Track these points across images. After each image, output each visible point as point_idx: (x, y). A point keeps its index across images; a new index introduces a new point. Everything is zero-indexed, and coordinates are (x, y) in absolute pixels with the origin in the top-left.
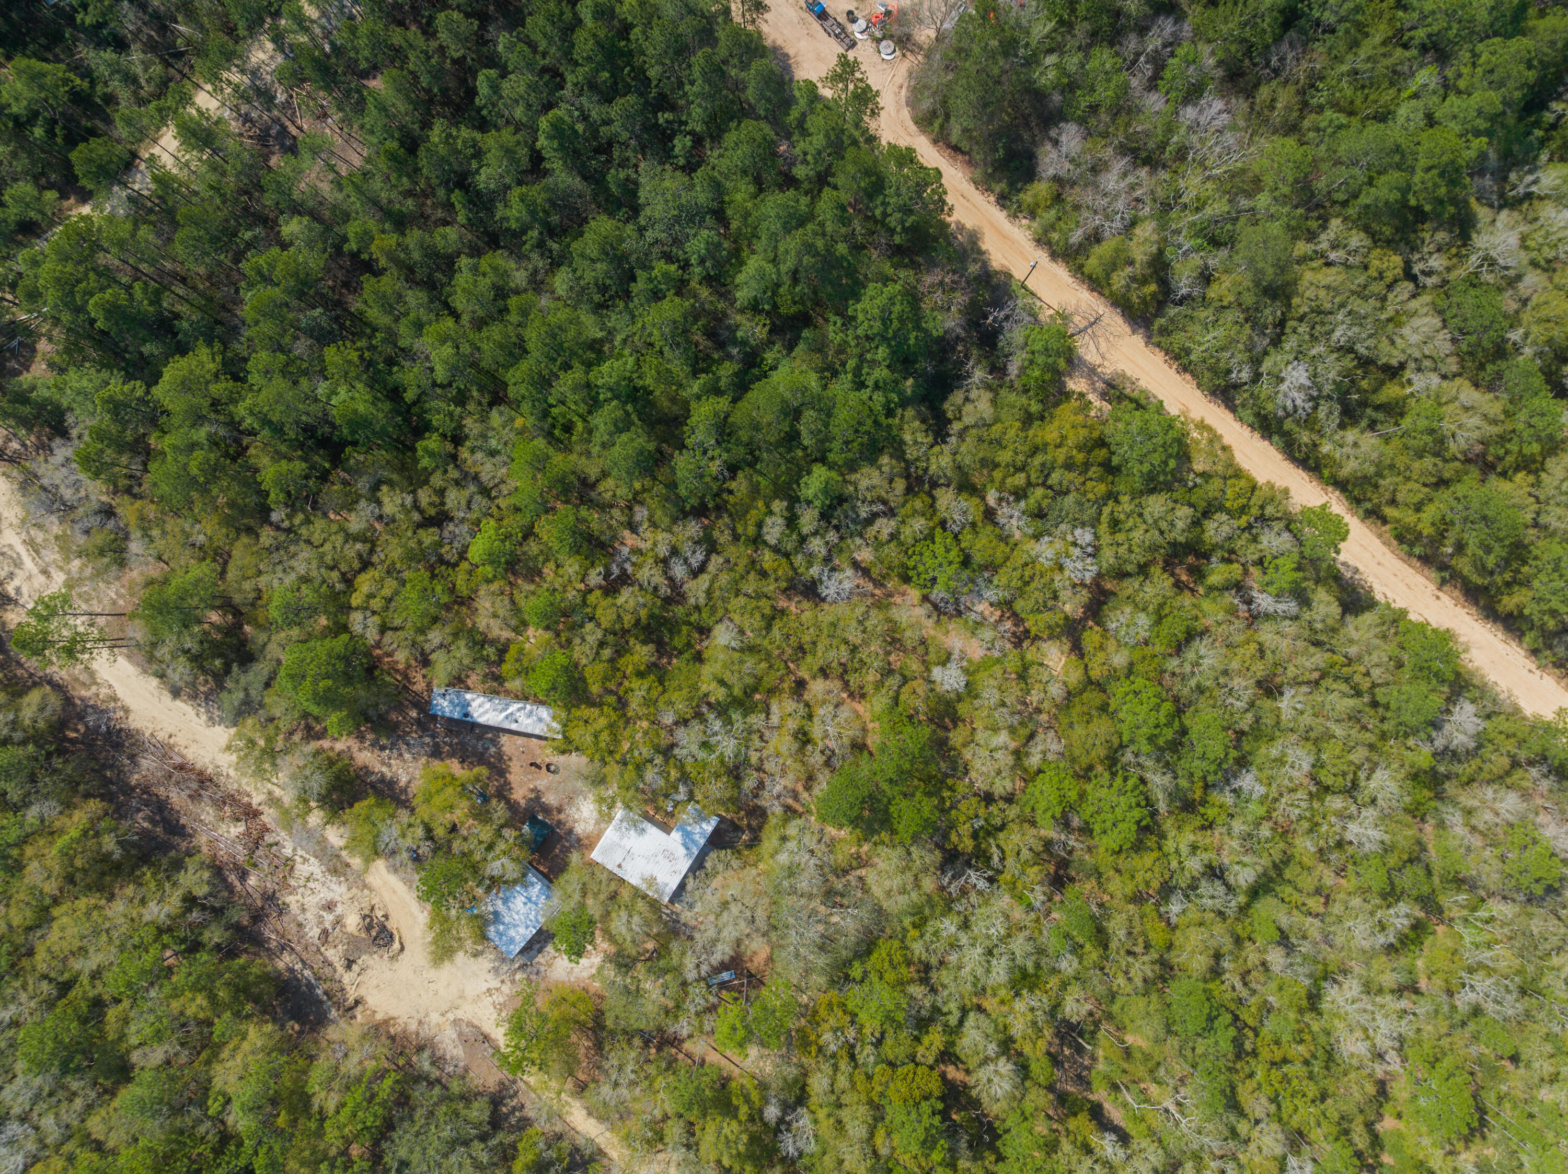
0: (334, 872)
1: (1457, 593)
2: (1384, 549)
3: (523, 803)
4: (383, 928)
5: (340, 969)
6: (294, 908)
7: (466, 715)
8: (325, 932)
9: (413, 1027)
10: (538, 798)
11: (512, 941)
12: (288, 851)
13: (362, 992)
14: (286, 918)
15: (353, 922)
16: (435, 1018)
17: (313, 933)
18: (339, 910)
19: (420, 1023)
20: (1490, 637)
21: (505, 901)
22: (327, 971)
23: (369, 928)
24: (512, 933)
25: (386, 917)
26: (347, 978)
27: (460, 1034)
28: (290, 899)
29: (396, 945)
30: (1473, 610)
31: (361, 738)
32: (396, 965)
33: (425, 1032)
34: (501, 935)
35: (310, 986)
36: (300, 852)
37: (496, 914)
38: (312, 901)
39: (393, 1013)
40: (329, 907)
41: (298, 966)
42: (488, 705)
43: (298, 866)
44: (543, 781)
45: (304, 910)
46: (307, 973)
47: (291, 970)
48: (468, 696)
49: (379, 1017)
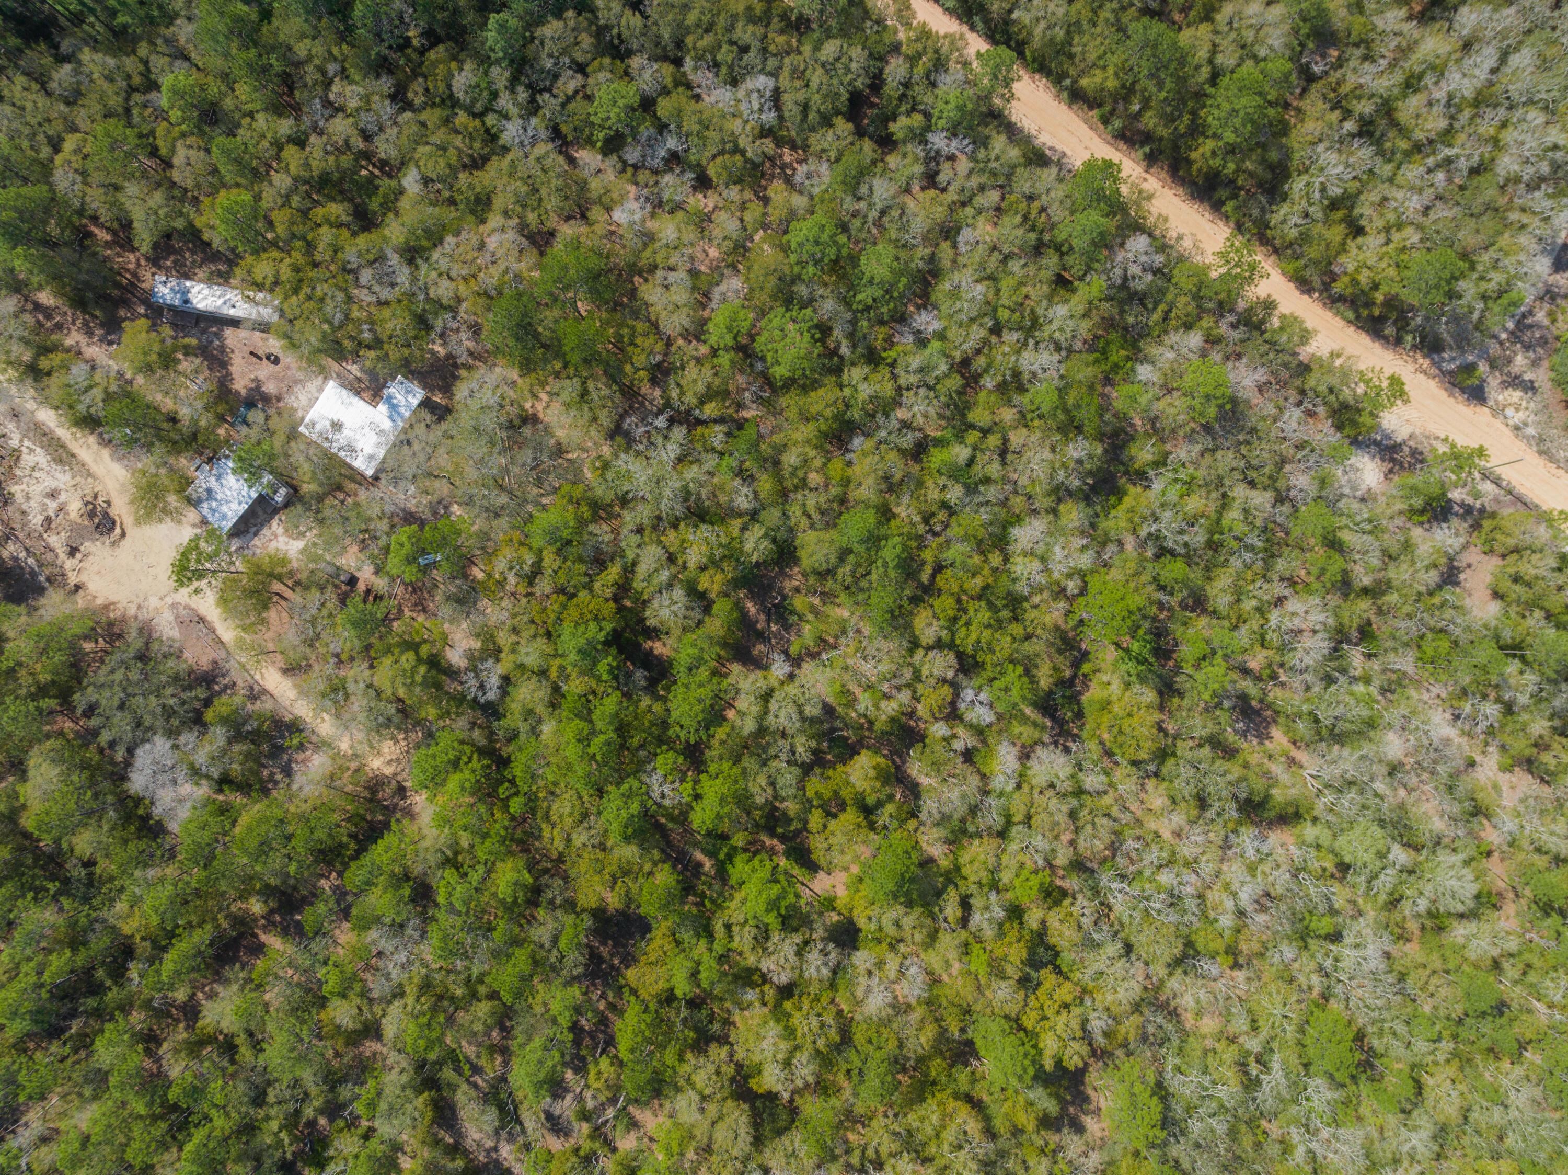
0: (60, 461)
1: (1163, 175)
2: (1091, 133)
3: (243, 392)
4: (106, 514)
5: (62, 556)
6: (19, 497)
7: (187, 301)
8: (48, 519)
9: (132, 611)
10: (258, 388)
11: (224, 517)
12: (14, 443)
13: (83, 578)
14: (10, 509)
15: (75, 507)
16: (154, 602)
17: (36, 520)
18: (63, 497)
19: (139, 607)
20: (1198, 217)
21: (219, 477)
22: (49, 556)
23: (92, 514)
24: (224, 509)
25: (109, 503)
26: (69, 564)
27: (177, 617)
28: (15, 489)
29: (118, 530)
30: (1181, 191)
31: (90, 333)
32: (117, 551)
33: (144, 616)
34: (213, 511)
35: (33, 574)
36: (26, 443)
37: (209, 491)
38: (37, 490)
39: (113, 598)
40: (53, 495)
41: (23, 555)
42: (206, 292)
43: (24, 457)
44: (264, 370)
45: (28, 498)
46: (31, 561)
47: (16, 559)
48: (188, 284)
49: (99, 602)
